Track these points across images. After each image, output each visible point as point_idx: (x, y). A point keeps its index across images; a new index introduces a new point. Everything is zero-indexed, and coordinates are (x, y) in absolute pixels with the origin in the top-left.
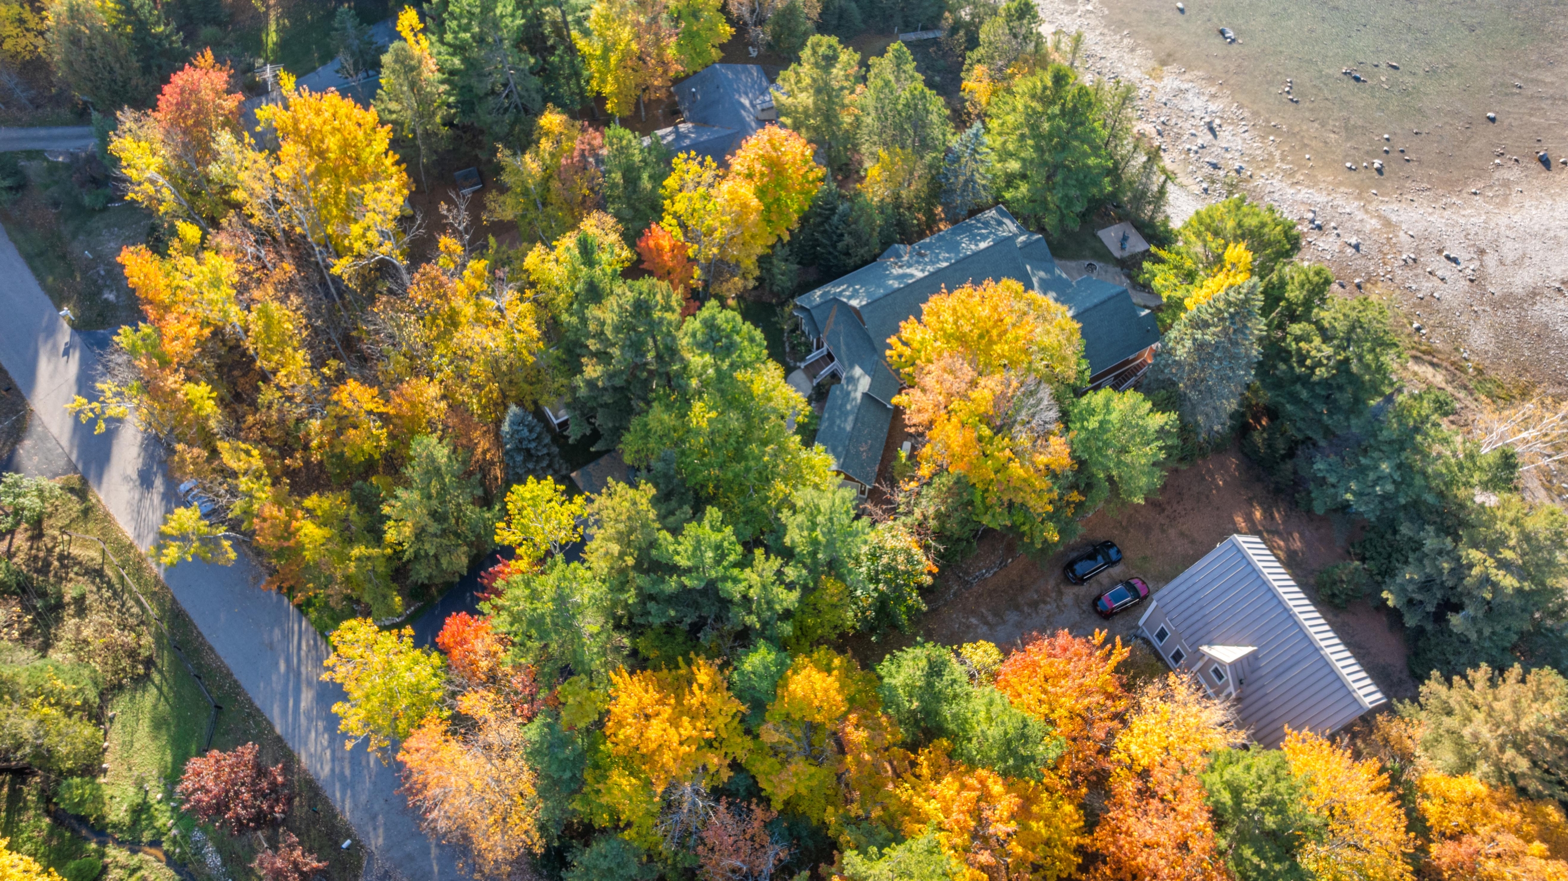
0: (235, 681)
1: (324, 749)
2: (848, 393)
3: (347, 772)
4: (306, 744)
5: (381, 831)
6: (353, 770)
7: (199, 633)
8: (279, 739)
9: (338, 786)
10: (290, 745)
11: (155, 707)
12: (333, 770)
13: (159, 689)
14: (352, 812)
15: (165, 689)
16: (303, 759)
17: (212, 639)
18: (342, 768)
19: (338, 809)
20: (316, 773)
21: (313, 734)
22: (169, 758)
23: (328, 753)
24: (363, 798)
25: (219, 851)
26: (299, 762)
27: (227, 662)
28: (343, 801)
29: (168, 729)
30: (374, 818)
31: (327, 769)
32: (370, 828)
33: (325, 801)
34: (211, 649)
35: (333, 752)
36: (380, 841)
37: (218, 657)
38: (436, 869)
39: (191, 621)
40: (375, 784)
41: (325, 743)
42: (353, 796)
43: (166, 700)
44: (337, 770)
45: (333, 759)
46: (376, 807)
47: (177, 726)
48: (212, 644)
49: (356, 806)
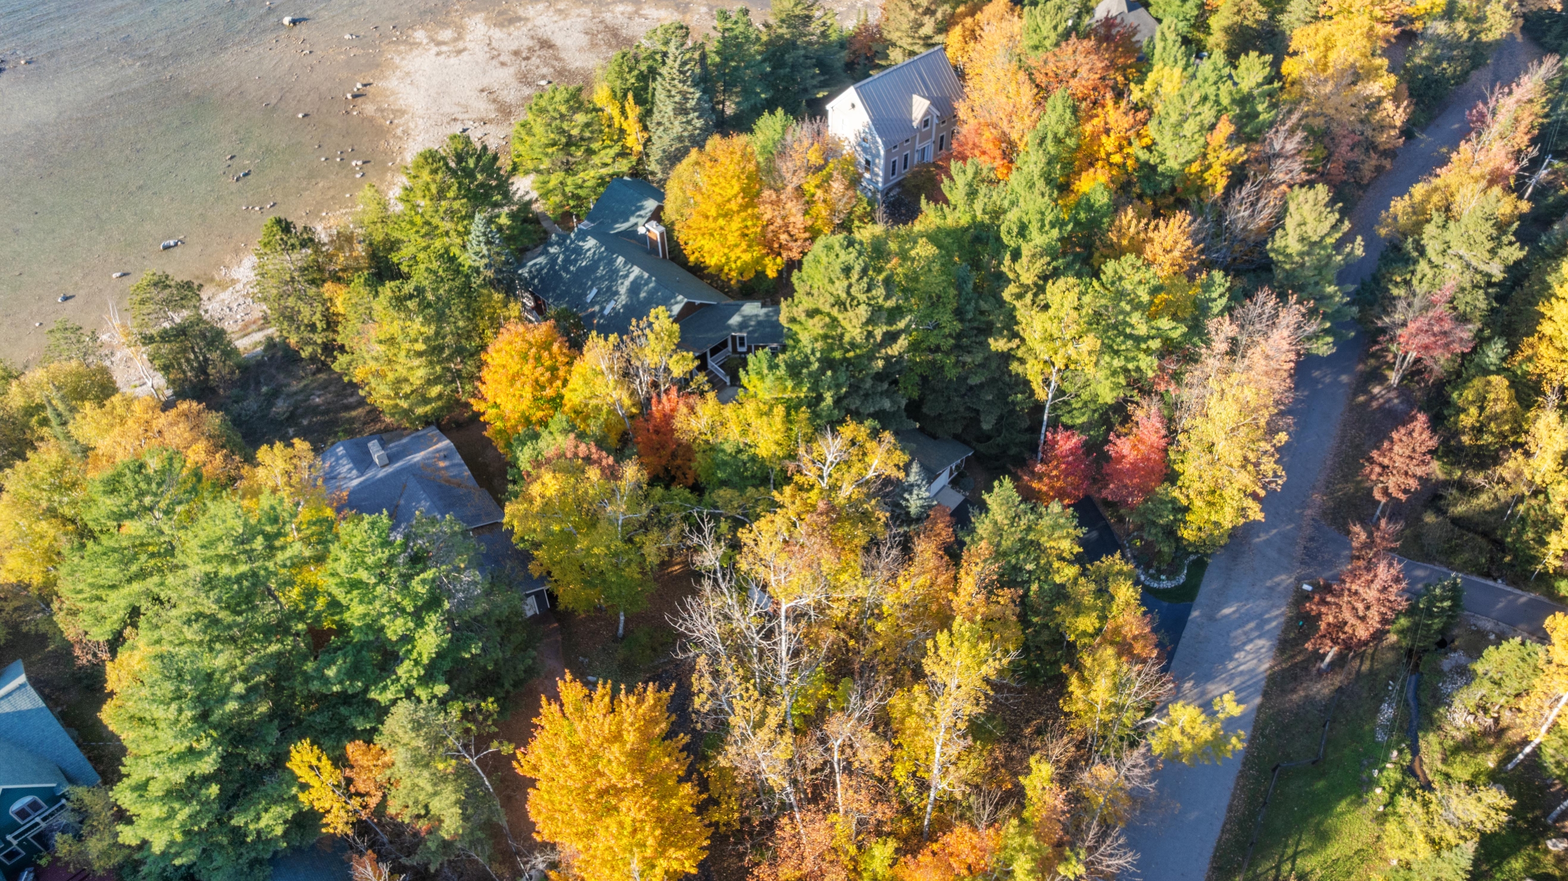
0: (1244, 764)
1: (1248, 653)
2: (759, 323)
3: (1252, 625)
4: (1253, 670)
5: (1277, 579)
6: (1248, 622)
7: (1223, 832)
8: (1265, 694)
9: (1267, 627)
10: (1263, 683)
11: (1311, 851)
12: (1259, 637)
13: (1294, 858)
14: (1279, 607)
15: (1290, 851)
16: (1266, 666)
17: (1221, 815)
18: (1252, 630)
19: (1282, 619)
20: (1270, 649)
21: (1242, 668)
22: (1342, 806)
23: (1248, 647)
24: (1263, 604)
25: (1377, 710)
26: (1271, 668)
27: (1232, 785)
28: (1276, 617)
29: (1320, 823)
30: (1271, 589)
31: (1261, 642)
32: (1281, 588)
33: (1285, 631)
34: (1230, 809)
35: (1245, 644)
36: (1283, 577)
37: (1234, 796)
38: (1274, 531)
39: (1217, 849)
40: (1247, 599)
41: (1243, 654)
42: (1267, 612)
43: (1298, 844)
44: (1256, 634)
45: (1251, 641)
46: (1263, 591)
47: (1311, 816)
48: (1224, 811)
49: (1273, 606)
